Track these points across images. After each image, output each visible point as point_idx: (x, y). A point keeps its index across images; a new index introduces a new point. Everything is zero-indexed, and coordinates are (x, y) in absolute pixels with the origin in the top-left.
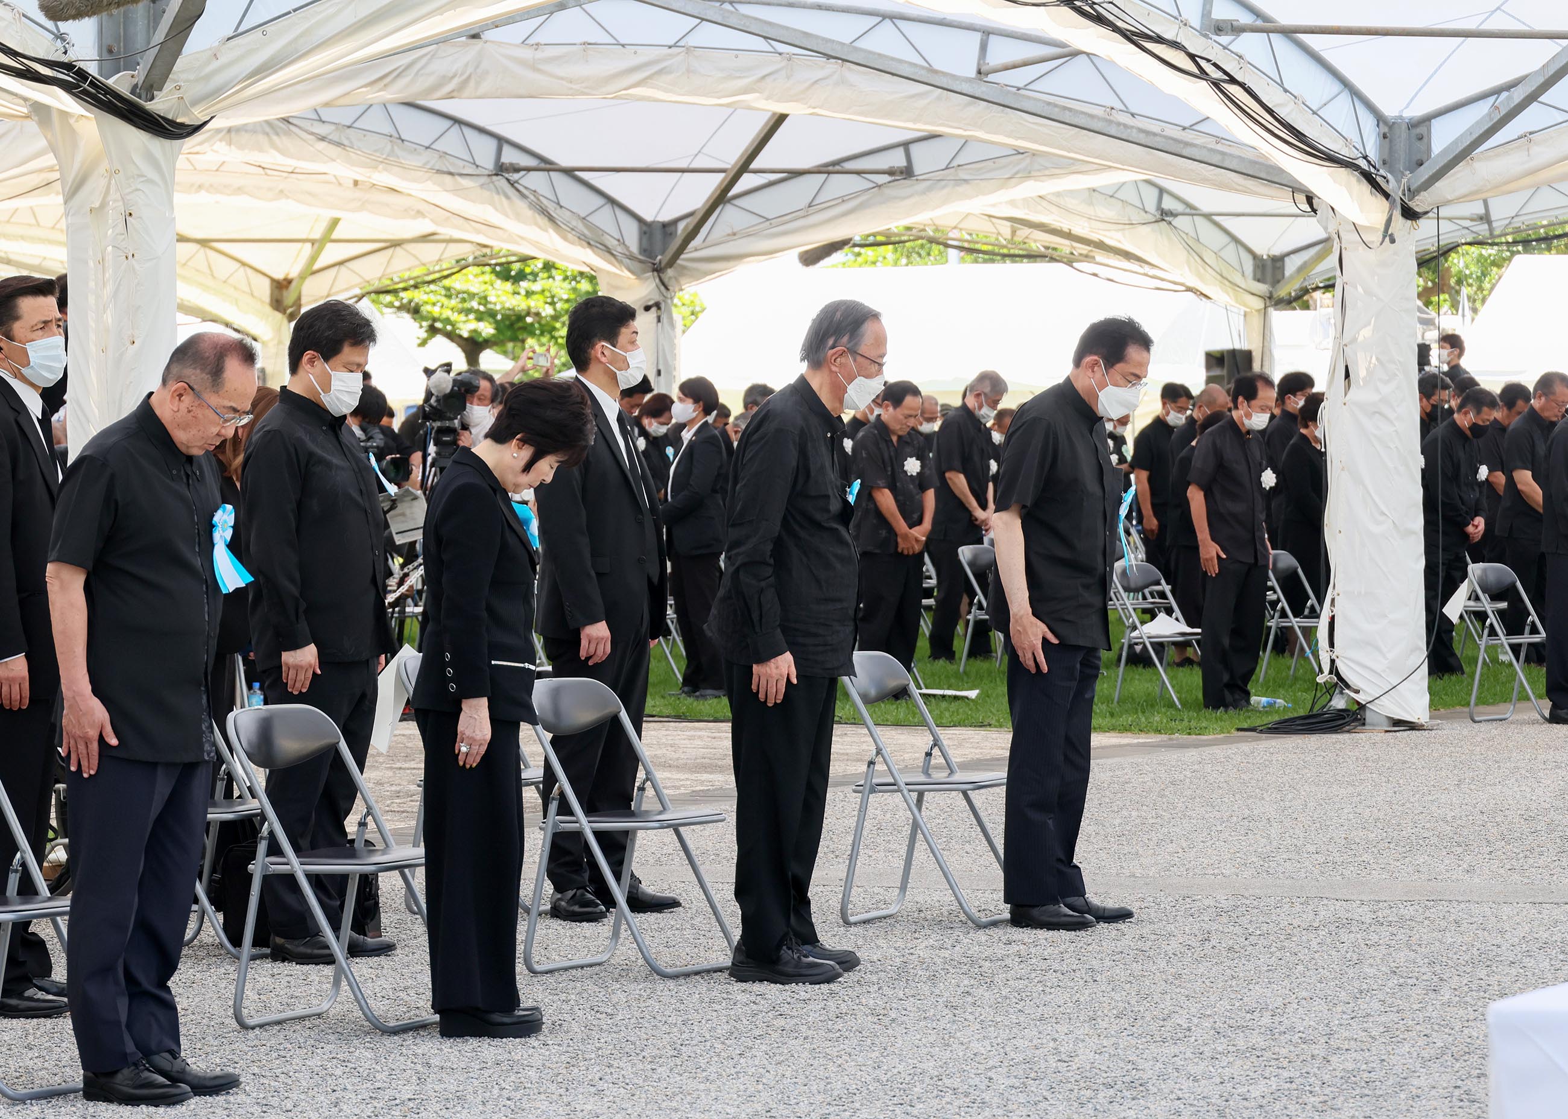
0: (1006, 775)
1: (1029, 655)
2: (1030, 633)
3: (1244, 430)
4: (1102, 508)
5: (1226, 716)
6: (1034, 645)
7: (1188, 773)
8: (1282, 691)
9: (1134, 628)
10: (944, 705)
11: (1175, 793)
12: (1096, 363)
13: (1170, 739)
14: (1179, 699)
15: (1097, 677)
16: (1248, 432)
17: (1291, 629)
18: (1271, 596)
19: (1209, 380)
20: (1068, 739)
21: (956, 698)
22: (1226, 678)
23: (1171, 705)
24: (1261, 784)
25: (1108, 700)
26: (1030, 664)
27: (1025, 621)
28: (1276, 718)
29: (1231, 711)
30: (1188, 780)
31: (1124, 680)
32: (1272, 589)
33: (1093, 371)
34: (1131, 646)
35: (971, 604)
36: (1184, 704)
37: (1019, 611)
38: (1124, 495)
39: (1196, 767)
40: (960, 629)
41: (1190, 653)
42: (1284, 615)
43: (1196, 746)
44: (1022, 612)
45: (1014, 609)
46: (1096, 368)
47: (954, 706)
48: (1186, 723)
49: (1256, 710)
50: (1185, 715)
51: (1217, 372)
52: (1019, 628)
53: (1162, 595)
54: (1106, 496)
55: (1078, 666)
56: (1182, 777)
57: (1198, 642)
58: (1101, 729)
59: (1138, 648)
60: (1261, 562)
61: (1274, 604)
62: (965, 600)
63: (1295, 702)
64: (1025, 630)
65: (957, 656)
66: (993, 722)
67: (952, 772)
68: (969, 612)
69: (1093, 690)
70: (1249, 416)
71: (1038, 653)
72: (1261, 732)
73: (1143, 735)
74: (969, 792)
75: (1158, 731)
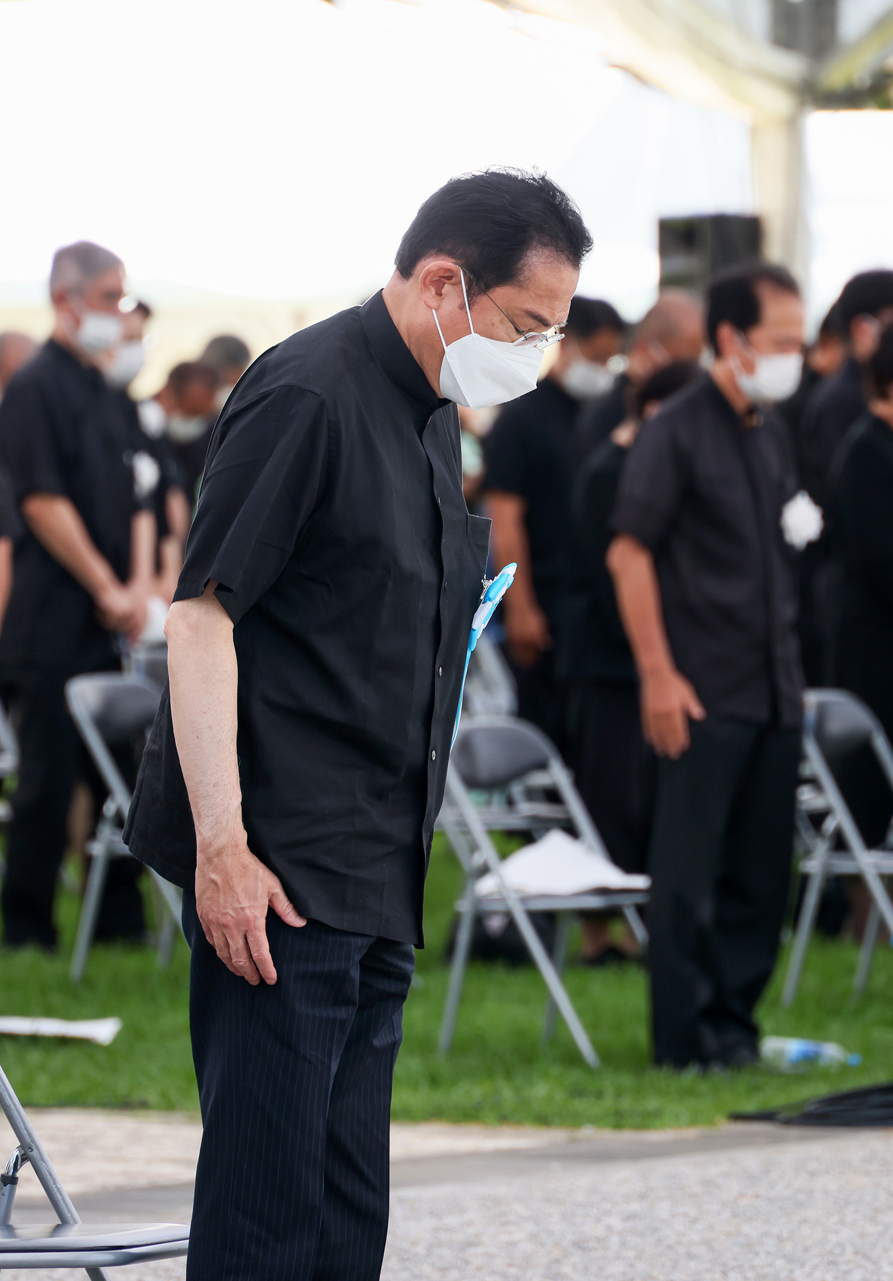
0: (185, 1229)
1: (237, 943)
2: (239, 889)
3: (740, 405)
4: (432, 613)
5: (703, 1087)
6: (247, 921)
7: (616, 1222)
8: (835, 1027)
9: (484, 870)
10: (34, 1056)
11: (586, 1270)
12: (447, 277)
13: (573, 1141)
14: (596, 1044)
15: (402, 997)
16: (753, 409)
17: (857, 880)
18: (807, 797)
19: (667, 282)
20: (333, 1143)
21: (63, 1041)
22: (704, 993)
23: (573, 1058)
24: (788, 1247)
25: (426, 1046)
26: (239, 962)
27: (228, 861)
28: (821, 1089)
29: (718, 1074)
30: (615, 1240)
31: (462, 999)
32: (814, 782)
33: (439, 294)
34: (479, 920)
35: (97, 815)
36: (607, 1055)
37: (216, 836)
38: (487, 584)
39: (634, 1207)
40: (70, 873)
41: (616, 933)
42: (839, 844)
43: (635, 1155)
44: (222, 841)
45: (203, 831)
46: (447, 289)
47: (59, 1059)
48: (608, 1102)
49: (773, 1072)
50: (609, 1083)
51: (682, 263)
52: (213, 876)
53: (552, 796)
54: (445, 584)
55: (355, 974)
56: (600, 1231)
57: (641, 910)
58: (412, 1117)
59: (495, 924)
60: (787, 719)
61: (818, 818)
62: (81, 803)
63: (868, 1050)
64: (227, 881)
65: (65, 937)
66: (152, 1097)
67: (64, 1222)
68: (92, 835)
69: (395, 1028)
70: (749, 368)
71: (257, 941)
72: (788, 1122)
73: (507, 1130)
74: (104, 1270)
75: (543, 1120)
